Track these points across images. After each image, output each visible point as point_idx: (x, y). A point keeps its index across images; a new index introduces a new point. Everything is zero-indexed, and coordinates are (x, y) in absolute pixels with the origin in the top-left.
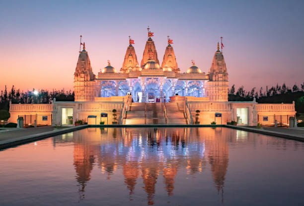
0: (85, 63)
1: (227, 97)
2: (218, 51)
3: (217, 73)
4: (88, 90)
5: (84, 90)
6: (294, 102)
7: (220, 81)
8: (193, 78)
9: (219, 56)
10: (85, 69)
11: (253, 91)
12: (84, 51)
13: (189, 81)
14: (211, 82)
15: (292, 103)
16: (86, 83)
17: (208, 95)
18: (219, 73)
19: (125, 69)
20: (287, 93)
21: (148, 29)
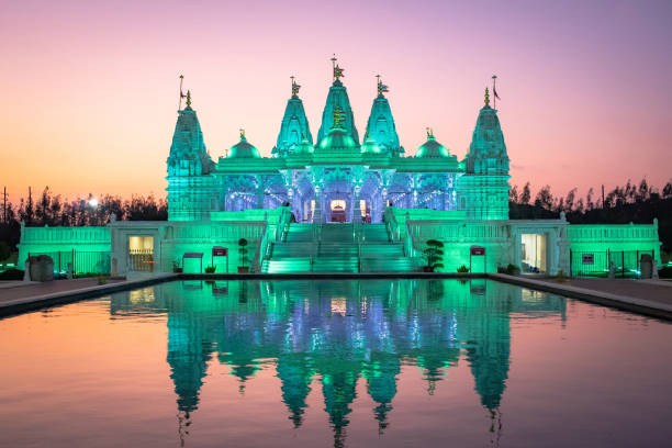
0: (190, 135)
1: (506, 210)
2: (487, 107)
3: (483, 156)
4: (198, 197)
5: (188, 195)
6: (656, 221)
7: (492, 174)
8: (429, 168)
9: (488, 119)
10: (190, 150)
11: (571, 195)
12: (189, 109)
13: (420, 175)
14: (471, 178)
15: (652, 223)
16: (192, 181)
17: (463, 206)
18: (489, 156)
19: (282, 148)
20: (648, 201)
21: (334, 59)
